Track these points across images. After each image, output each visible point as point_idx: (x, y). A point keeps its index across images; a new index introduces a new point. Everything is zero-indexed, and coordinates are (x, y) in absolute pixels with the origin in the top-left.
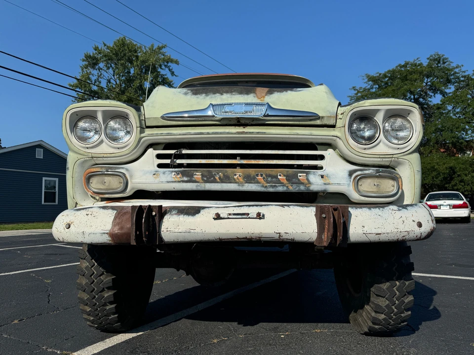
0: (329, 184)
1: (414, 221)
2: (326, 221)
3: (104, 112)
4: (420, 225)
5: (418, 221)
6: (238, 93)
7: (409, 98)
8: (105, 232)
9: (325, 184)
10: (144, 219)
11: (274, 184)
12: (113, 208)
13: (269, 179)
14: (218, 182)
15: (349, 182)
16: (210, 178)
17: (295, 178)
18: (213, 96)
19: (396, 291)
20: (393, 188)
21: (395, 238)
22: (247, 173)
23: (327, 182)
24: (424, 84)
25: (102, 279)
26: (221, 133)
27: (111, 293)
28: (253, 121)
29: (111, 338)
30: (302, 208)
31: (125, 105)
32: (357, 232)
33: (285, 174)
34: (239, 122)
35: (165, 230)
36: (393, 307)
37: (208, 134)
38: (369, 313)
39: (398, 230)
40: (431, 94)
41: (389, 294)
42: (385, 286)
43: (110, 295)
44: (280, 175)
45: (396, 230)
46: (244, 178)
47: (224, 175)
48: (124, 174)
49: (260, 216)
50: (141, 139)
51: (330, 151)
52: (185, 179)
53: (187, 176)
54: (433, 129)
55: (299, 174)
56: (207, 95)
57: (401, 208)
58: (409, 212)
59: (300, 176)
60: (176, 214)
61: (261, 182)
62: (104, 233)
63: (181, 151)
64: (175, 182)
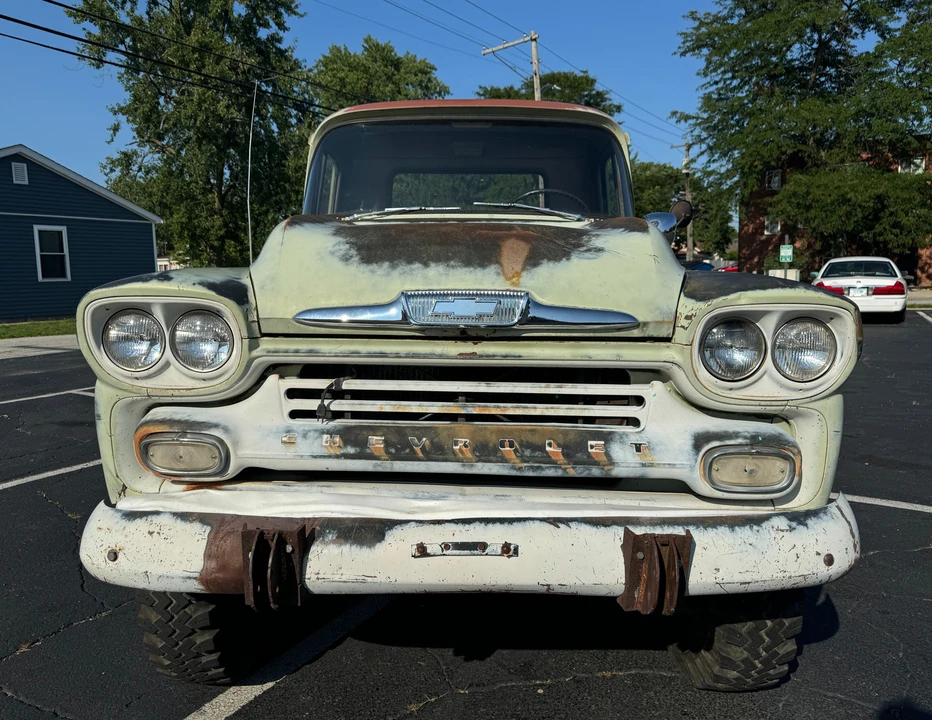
0: (652, 465)
1: (818, 554)
2: (645, 566)
3: (167, 307)
4: (829, 560)
5: (827, 552)
6: (463, 262)
7: (809, 39)
8: (191, 575)
9: (644, 465)
10: (269, 571)
11: (536, 465)
12: (203, 518)
13: (528, 453)
14: (419, 460)
15: (693, 462)
16: (403, 449)
17: (581, 451)
18: (407, 268)
19: (765, 637)
20: (781, 476)
21: (779, 587)
22: (481, 439)
23: (648, 460)
24: (845, 8)
25: (189, 612)
26: (425, 356)
27: (208, 636)
28: (495, 331)
29: (214, 701)
30: (594, 529)
31: (213, 293)
32: (704, 580)
33: (561, 442)
34: (464, 335)
35: (314, 578)
36: (757, 662)
37: (398, 356)
38: (709, 666)
39: (784, 574)
40: (855, 30)
41: (750, 642)
42: (743, 627)
43: (207, 641)
44: (550, 445)
45: (781, 575)
46: (474, 451)
47: (432, 442)
48: (221, 442)
49: (508, 550)
50: (251, 361)
51: (657, 385)
52: (351, 450)
53: (354, 444)
54: (853, 110)
55: (590, 443)
56: (393, 267)
57: (794, 524)
58: (811, 532)
59: (592, 447)
60: (333, 542)
61: (511, 459)
62: (190, 578)
63: (338, 384)
64: (329, 457)
